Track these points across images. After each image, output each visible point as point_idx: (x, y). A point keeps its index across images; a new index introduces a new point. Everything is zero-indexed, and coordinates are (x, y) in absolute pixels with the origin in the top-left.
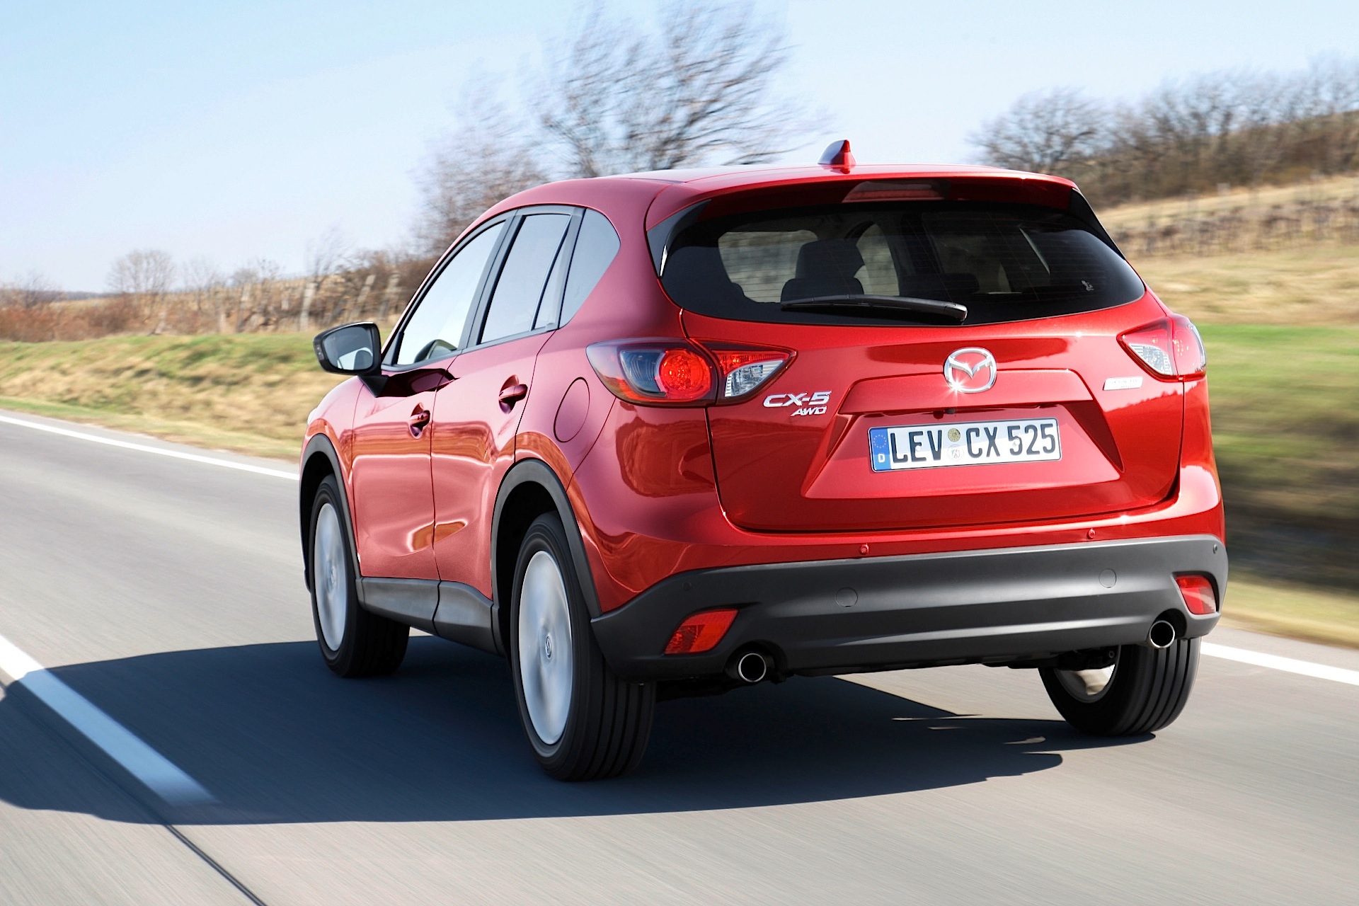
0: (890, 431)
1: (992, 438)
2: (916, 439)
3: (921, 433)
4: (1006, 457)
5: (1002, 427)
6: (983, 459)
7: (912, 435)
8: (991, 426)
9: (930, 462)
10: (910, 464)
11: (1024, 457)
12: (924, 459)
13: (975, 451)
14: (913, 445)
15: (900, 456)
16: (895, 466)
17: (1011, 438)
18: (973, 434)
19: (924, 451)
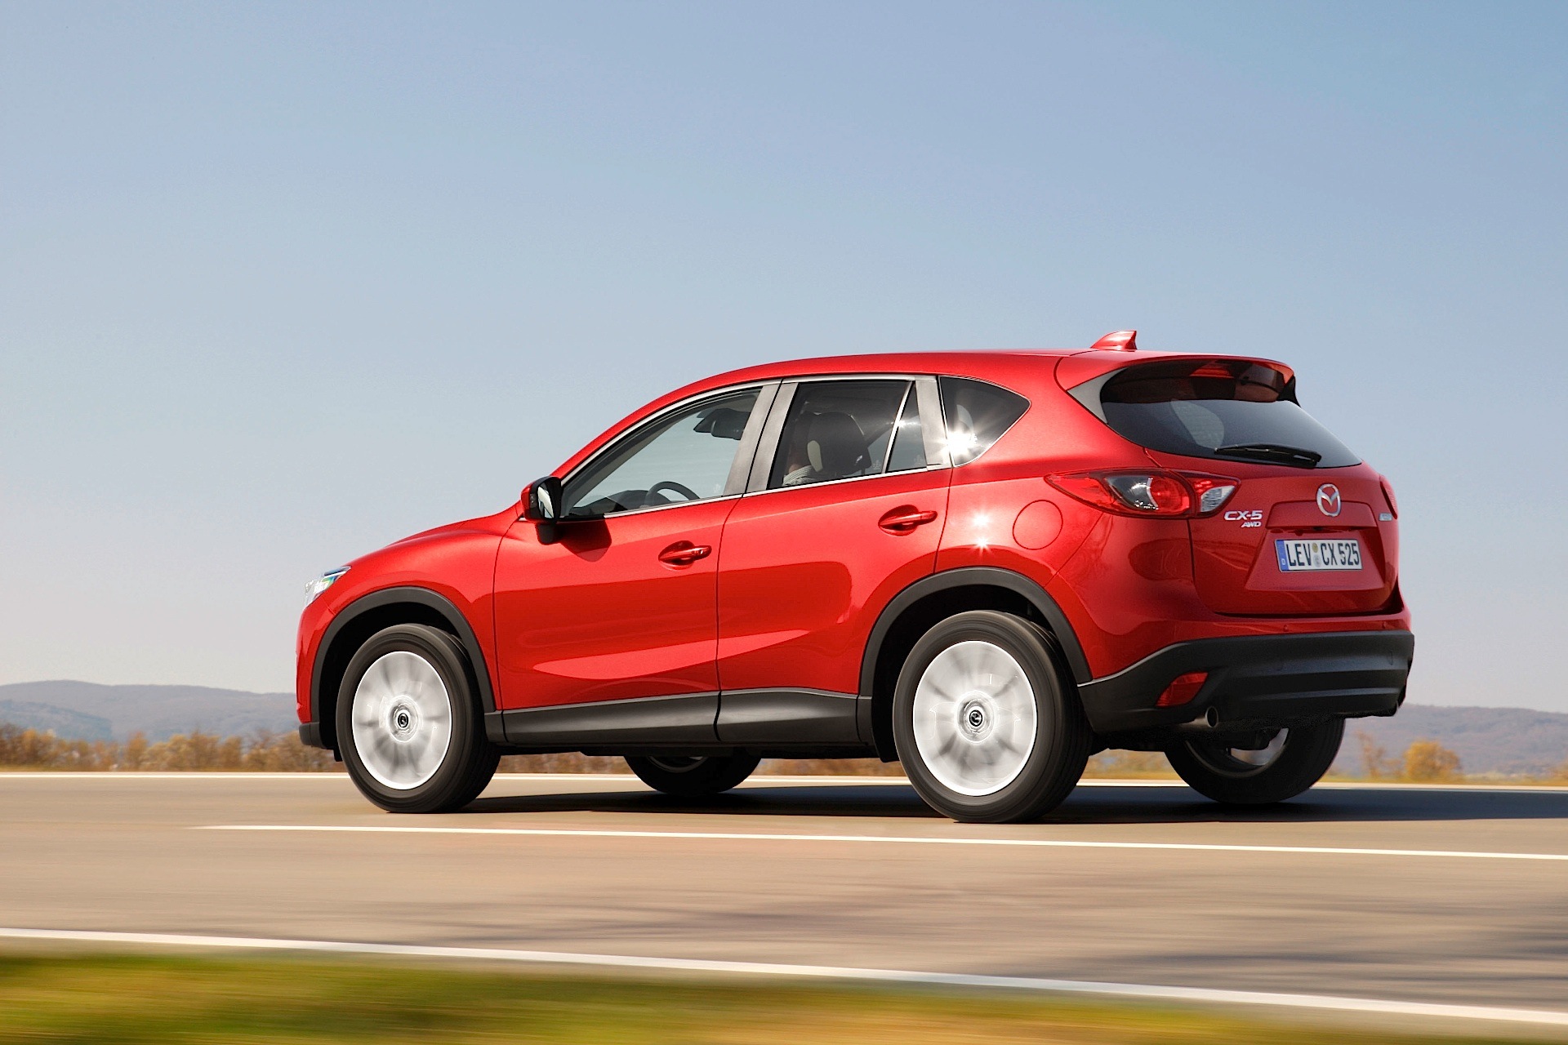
0: (1286, 542)
1: (1332, 551)
2: (1299, 549)
3: (1299, 545)
4: (1340, 566)
5: (1336, 542)
6: (1330, 567)
7: (1297, 546)
8: (1331, 542)
9: (1306, 567)
10: (1297, 567)
11: (1347, 566)
12: (1303, 564)
13: (1326, 560)
14: (1298, 553)
15: (1292, 561)
16: (1291, 568)
17: (1342, 552)
18: (1323, 547)
19: (1303, 558)
